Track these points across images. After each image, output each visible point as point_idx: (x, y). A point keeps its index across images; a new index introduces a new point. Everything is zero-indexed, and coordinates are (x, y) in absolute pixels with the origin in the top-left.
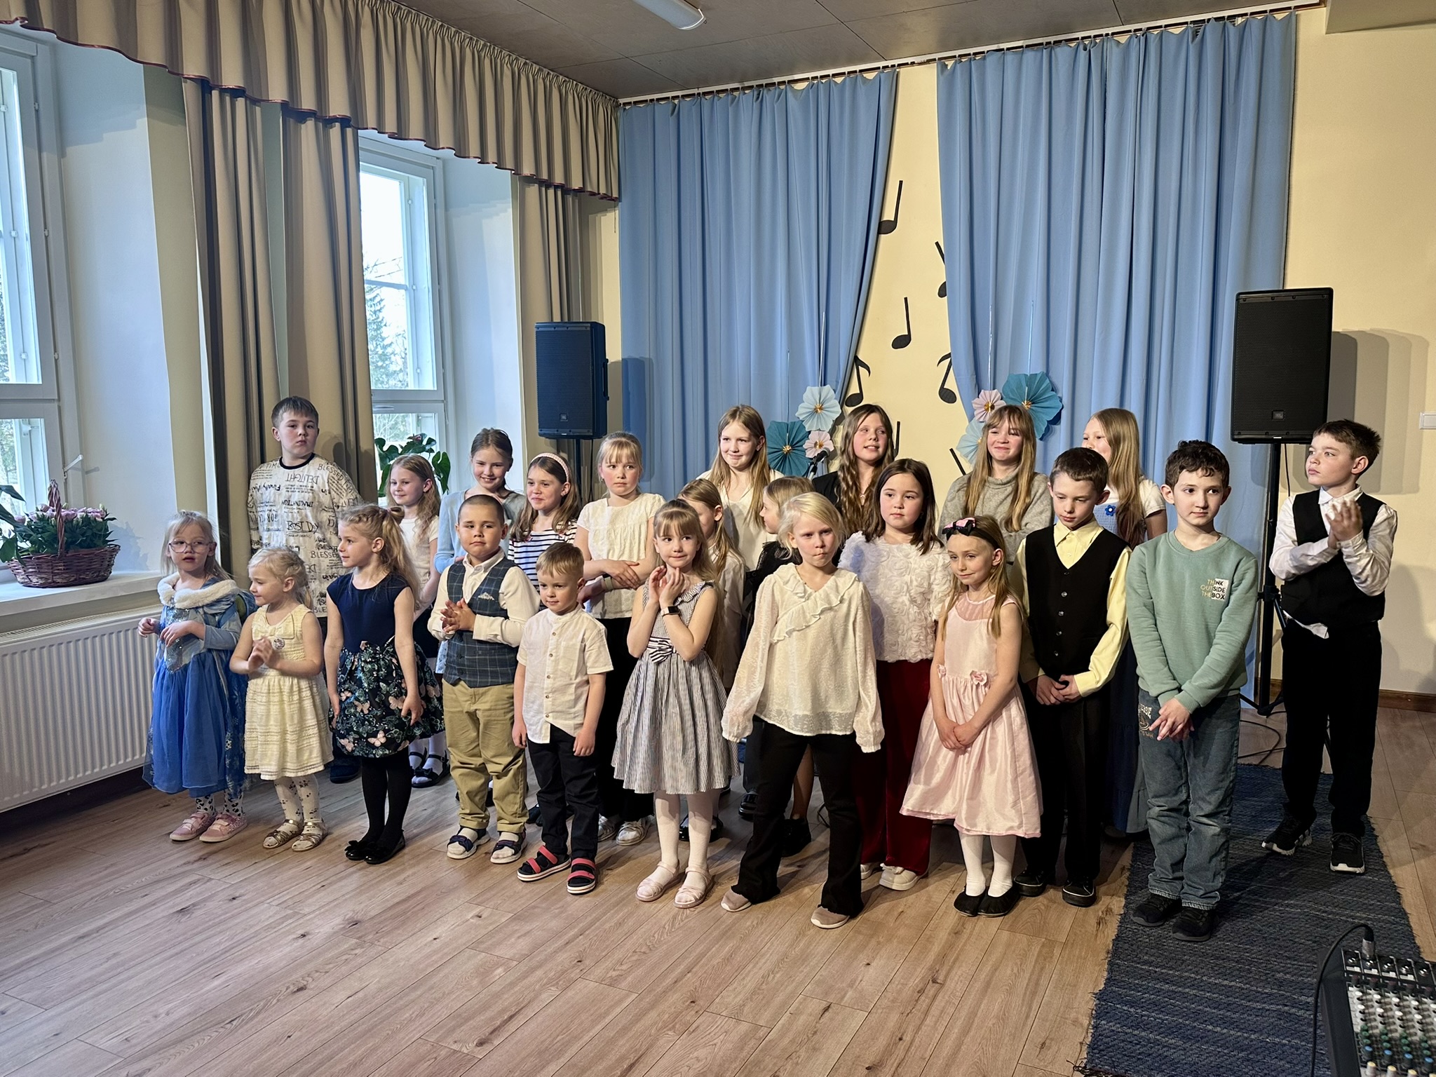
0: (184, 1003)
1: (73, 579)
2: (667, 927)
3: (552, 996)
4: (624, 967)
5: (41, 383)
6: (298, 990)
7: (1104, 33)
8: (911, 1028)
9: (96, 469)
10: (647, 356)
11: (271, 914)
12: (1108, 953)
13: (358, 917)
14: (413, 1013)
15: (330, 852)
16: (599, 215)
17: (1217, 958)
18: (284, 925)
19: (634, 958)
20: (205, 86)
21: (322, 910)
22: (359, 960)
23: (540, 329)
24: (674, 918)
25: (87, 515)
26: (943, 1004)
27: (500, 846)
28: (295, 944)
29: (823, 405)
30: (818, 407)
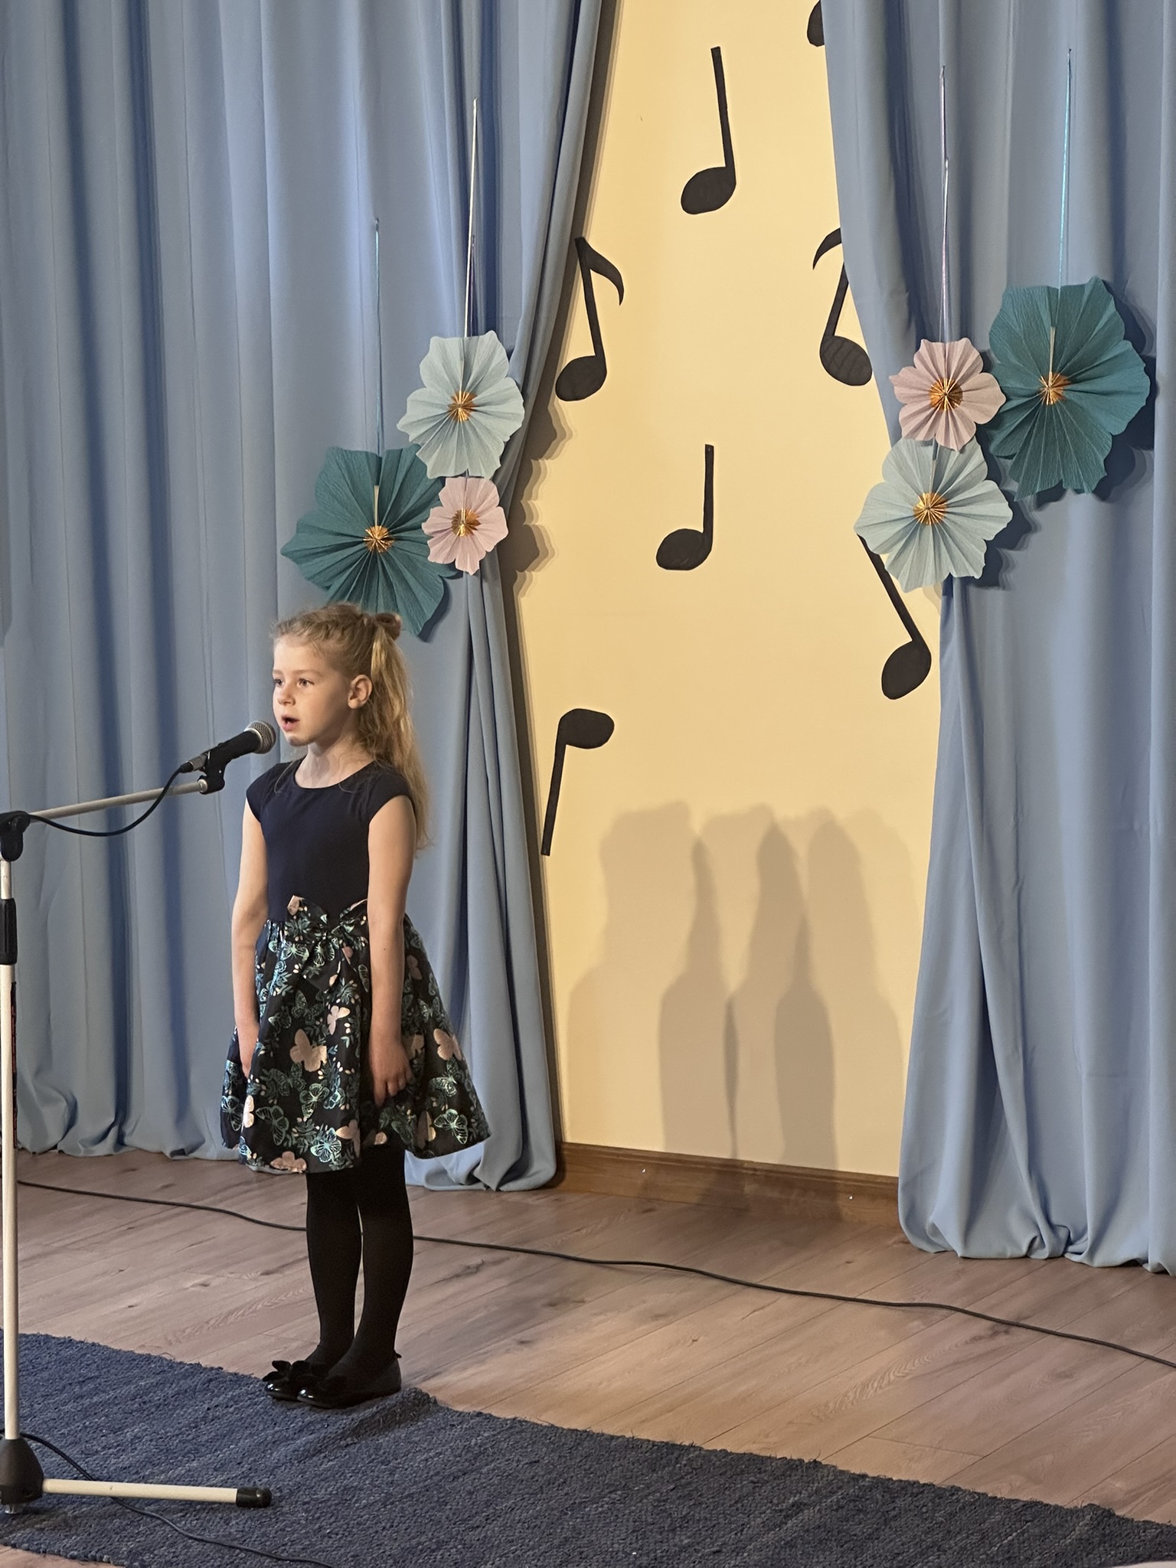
29: (473, 395)
30: (459, 402)
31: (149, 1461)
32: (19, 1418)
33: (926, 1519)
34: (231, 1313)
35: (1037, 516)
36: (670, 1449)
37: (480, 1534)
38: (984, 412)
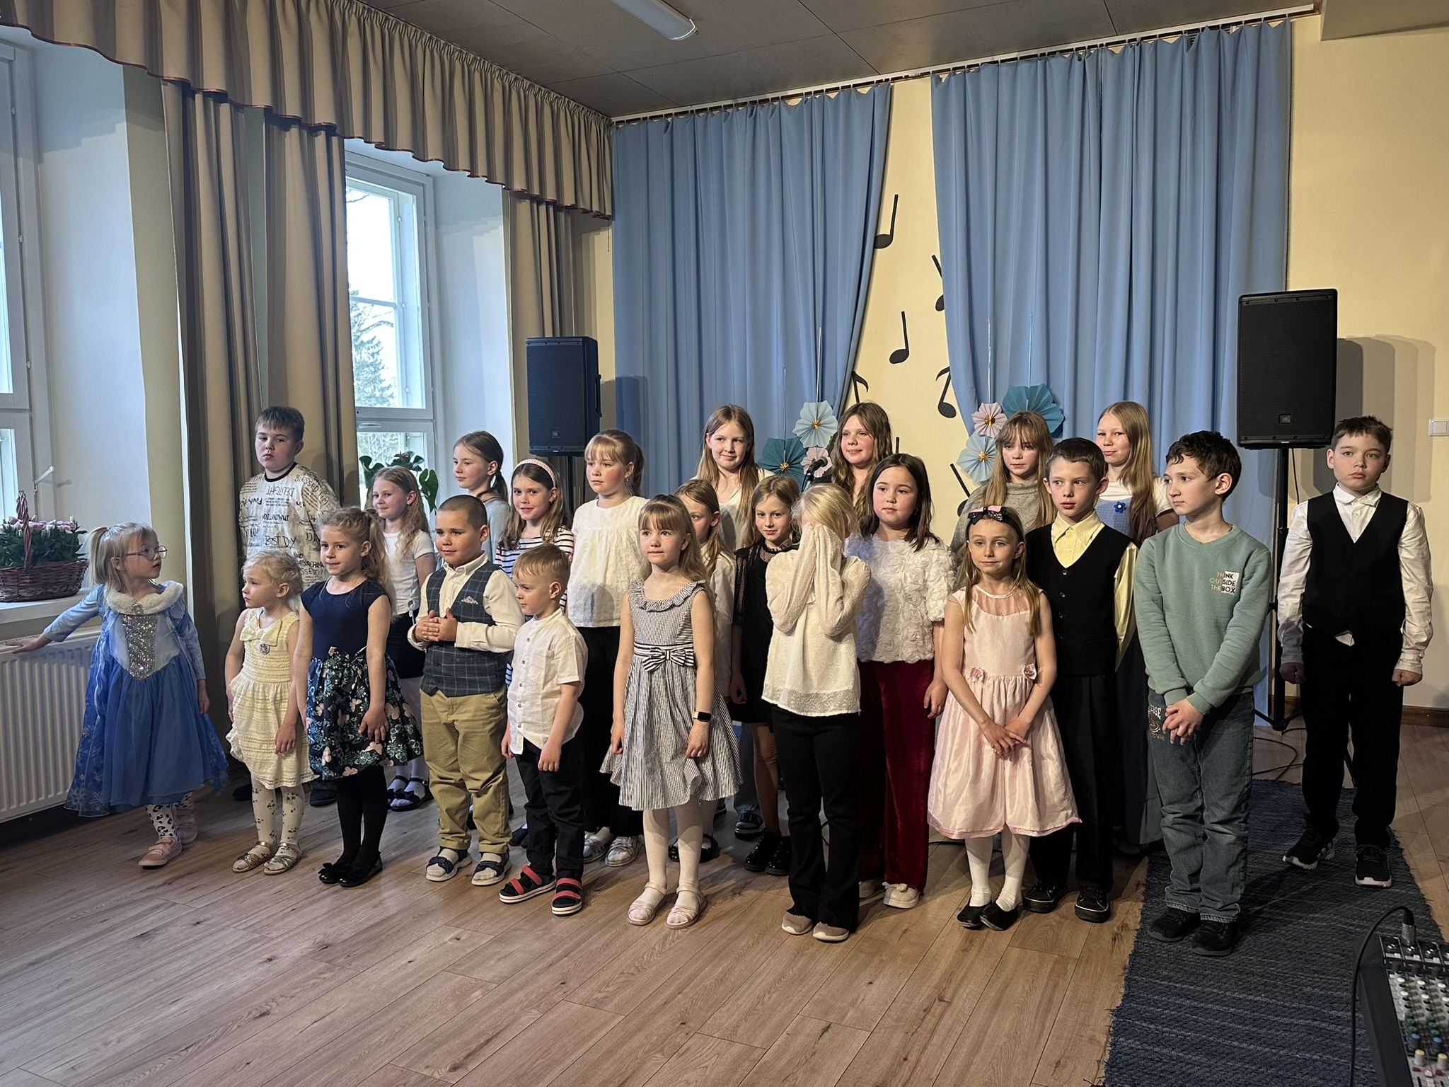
0: (137, 1029)
1: (39, 593)
2: (657, 948)
3: (533, 1019)
4: (610, 989)
5: (12, 392)
6: (261, 1016)
7: (1099, 44)
8: (916, 1048)
9: (68, 482)
10: (642, 375)
11: (236, 938)
12: (1125, 969)
13: (330, 941)
14: (382, 1038)
15: (303, 875)
16: (592, 234)
17: (1240, 973)
18: (250, 949)
19: (621, 980)
20: (187, 89)
21: (291, 934)
22: (328, 984)
23: (531, 345)
24: (665, 938)
25: (56, 527)
26: (950, 1023)
27: (482, 867)
28: (261, 969)
29: (820, 421)
30: (815, 423)
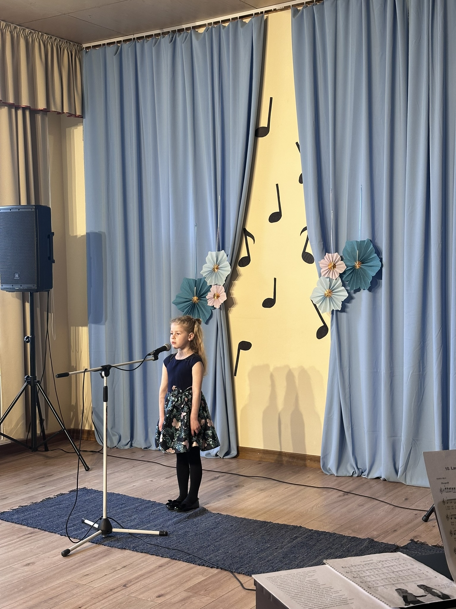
10: (103, 231)
16: (73, 128)
23: (1, 211)
29: (219, 265)
30: (215, 267)
31: (138, 524)
32: (107, 513)
33: (328, 541)
34: (158, 488)
35: (354, 295)
36: (264, 523)
37: (218, 543)
38: (341, 270)
